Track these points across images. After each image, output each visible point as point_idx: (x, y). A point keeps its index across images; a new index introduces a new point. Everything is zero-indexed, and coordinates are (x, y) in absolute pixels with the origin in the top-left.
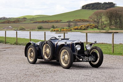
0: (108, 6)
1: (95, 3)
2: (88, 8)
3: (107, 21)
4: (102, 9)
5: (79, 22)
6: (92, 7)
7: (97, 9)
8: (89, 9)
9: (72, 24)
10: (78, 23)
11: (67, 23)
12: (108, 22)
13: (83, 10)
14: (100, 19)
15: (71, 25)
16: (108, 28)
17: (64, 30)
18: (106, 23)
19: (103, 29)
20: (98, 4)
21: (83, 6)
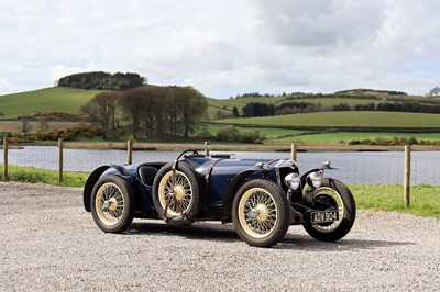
0: (126, 82)
1: (94, 74)
2: (74, 84)
3: (127, 119)
4: (112, 89)
5: (51, 120)
6: (87, 82)
7: (100, 89)
8: (79, 87)
9: (31, 123)
10: (50, 123)
11: (20, 123)
12: (131, 122)
13: (62, 89)
14: (109, 115)
15: (31, 128)
16: (132, 137)
17: (13, 139)
18: (124, 123)
19: (116, 140)
20: (102, 75)
21: (62, 80)
